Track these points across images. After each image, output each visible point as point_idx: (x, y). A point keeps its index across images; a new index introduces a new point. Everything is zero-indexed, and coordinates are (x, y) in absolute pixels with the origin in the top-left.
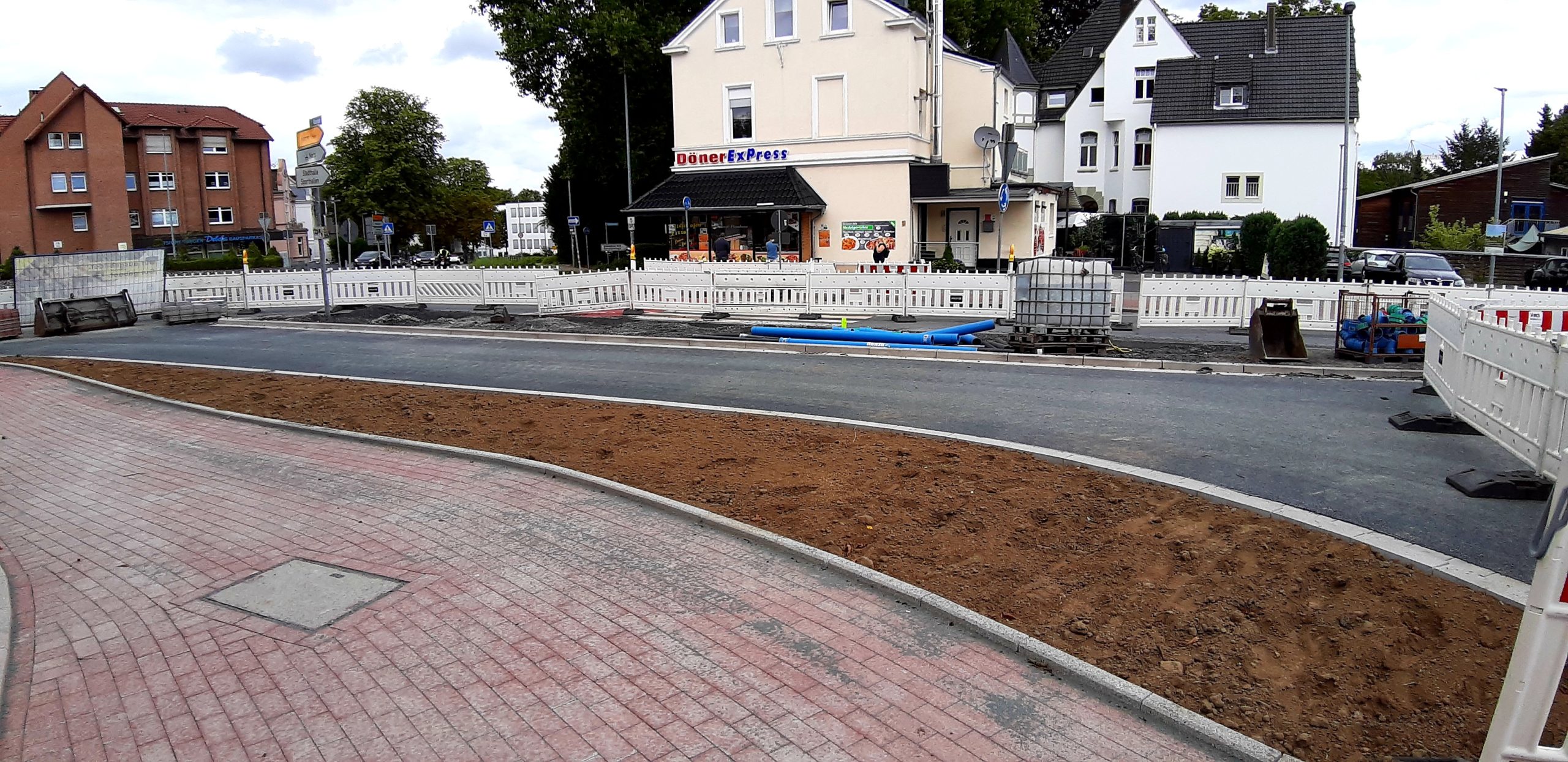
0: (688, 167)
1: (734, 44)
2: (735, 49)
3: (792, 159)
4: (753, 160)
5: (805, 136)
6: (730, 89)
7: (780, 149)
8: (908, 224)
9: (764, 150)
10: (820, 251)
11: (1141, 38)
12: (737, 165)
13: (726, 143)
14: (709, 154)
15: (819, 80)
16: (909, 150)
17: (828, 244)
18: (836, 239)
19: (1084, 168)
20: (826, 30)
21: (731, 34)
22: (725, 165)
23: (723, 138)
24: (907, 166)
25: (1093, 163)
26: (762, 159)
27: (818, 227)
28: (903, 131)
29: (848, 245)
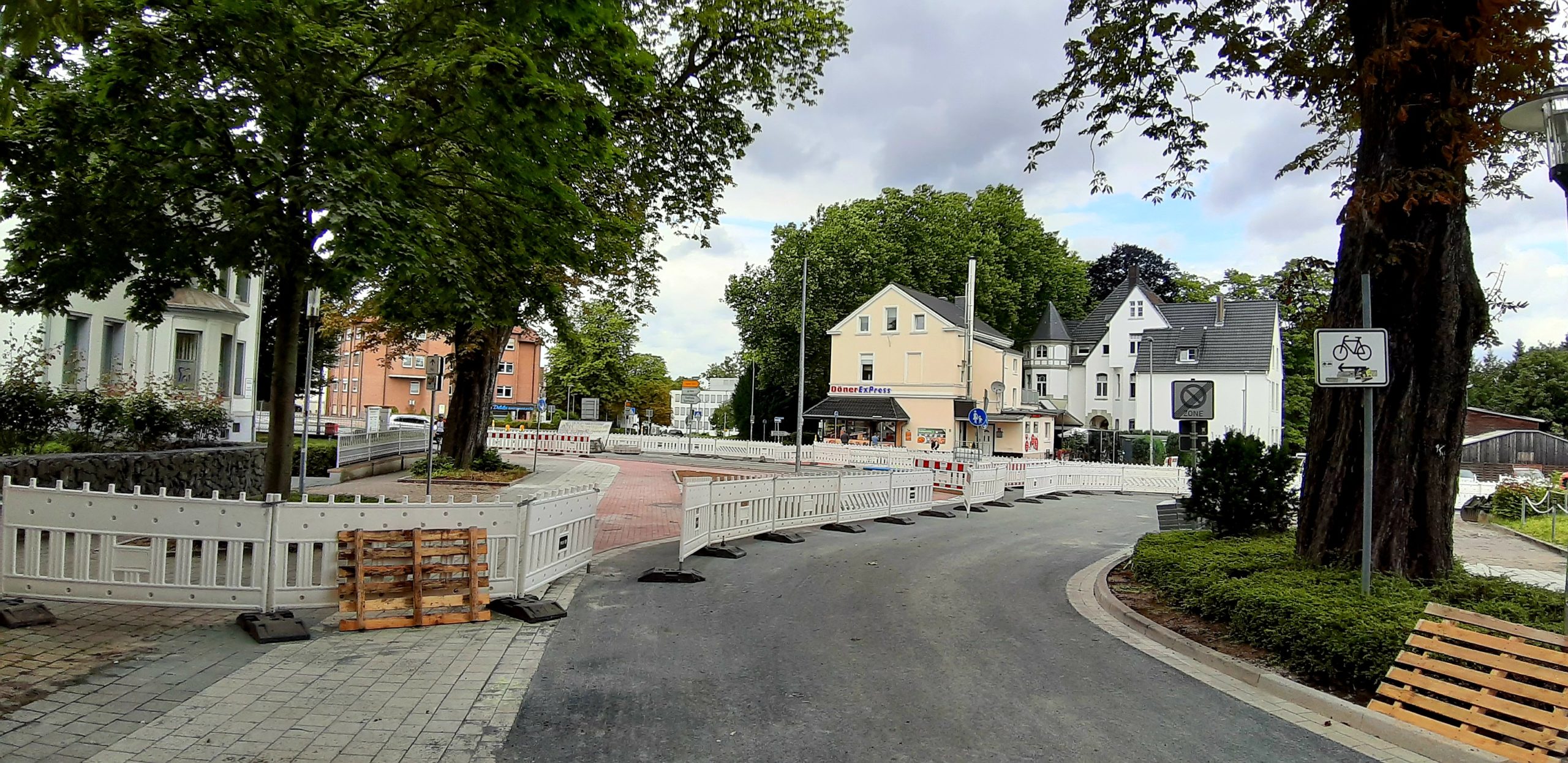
0: (837, 394)
1: (865, 332)
2: (866, 335)
3: (893, 393)
4: (872, 392)
5: (900, 382)
6: (862, 355)
7: (887, 388)
8: (953, 431)
9: (878, 388)
10: (905, 443)
11: (1133, 315)
12: (863, 394)
13: (858, 382)
14: (849, 387)
15: (909, 354)
16: (954, 393)
17: (910, 439)
18: (915, 437)
19: (1099, 397)
20: (913, 329)
21: (864, 326)
22: (857, 394)
23: (857, 378)
24: (952, 402)
25: (1105, 394)
26: (877, 392)
27: (905, 430)
28: (950, 382)
29: (921, 441)
